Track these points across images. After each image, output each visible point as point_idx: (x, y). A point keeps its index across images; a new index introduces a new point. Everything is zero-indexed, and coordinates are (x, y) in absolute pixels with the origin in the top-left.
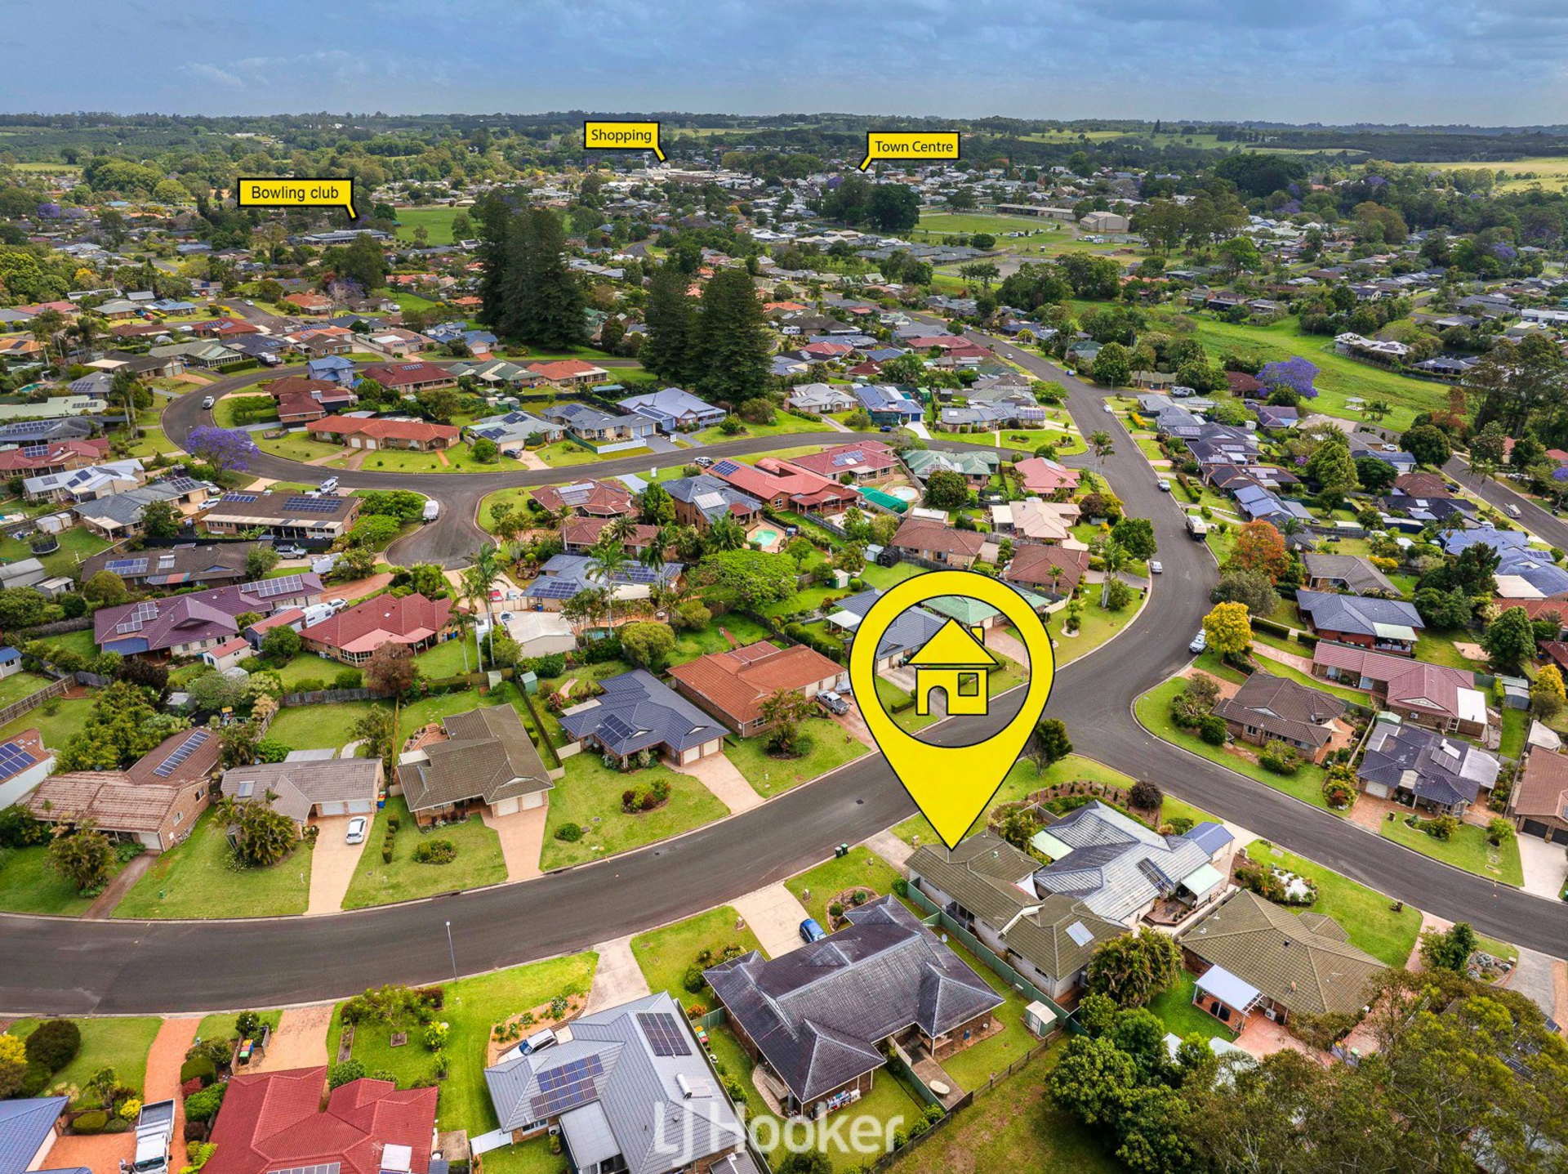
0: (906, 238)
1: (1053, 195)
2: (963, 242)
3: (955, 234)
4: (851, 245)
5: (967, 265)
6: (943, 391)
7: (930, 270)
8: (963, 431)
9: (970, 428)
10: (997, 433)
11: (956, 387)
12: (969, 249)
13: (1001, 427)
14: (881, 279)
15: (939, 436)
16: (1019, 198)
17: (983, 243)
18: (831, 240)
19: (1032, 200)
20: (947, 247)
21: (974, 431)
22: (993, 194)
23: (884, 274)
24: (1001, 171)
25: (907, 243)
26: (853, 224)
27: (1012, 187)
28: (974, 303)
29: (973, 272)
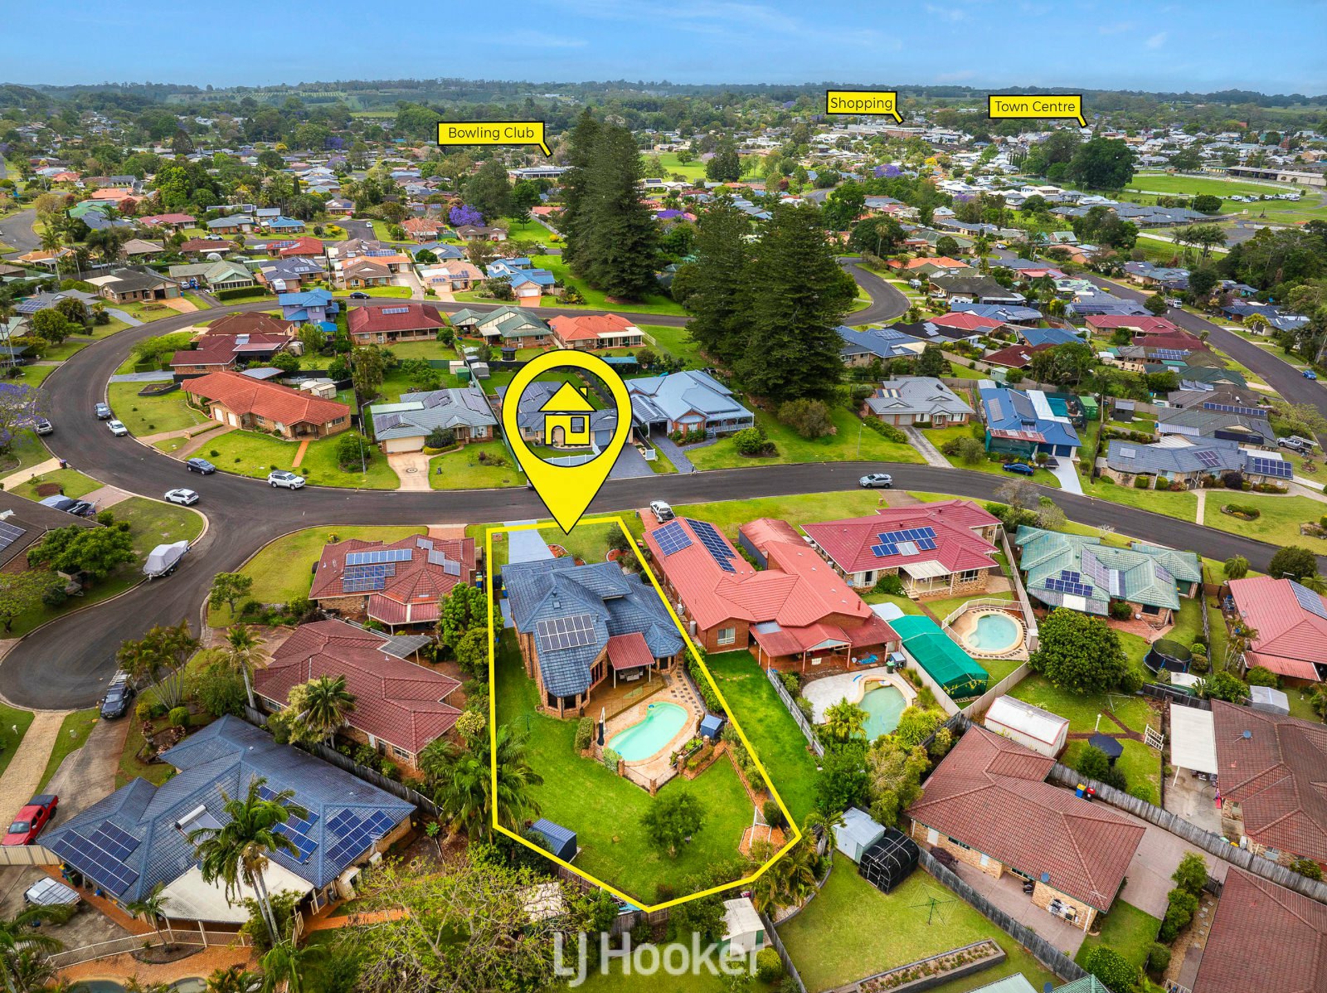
0: (1114, 197)
1: (1298, 159)
2: (1182, 204)
3: (1174, 195)
4: (1049, 200)
5: (1183, 229)
6: (1121, 404)
7: (1134, 232)
8: (1142, 485)
9: (1154, 481)
10: (1201, 495)
11: (1144, 398)
12: (1188, 211)
13: (1209, 483)
14: (1072, 237)
15: (1097, 490)
16: (1254, 161)
17: (1208, 205)
18: (1026, 194)
19: (1270, 164)
20: (1162, 209)
21: (1161, 487)
22: (1223, 157)
23: (1077, 233)
24: (1236, 135)
25: (1114, 202)
26: (1058, 180)
27: (1246, 150)
28: (1186, 274)
29: (1191, 237)
